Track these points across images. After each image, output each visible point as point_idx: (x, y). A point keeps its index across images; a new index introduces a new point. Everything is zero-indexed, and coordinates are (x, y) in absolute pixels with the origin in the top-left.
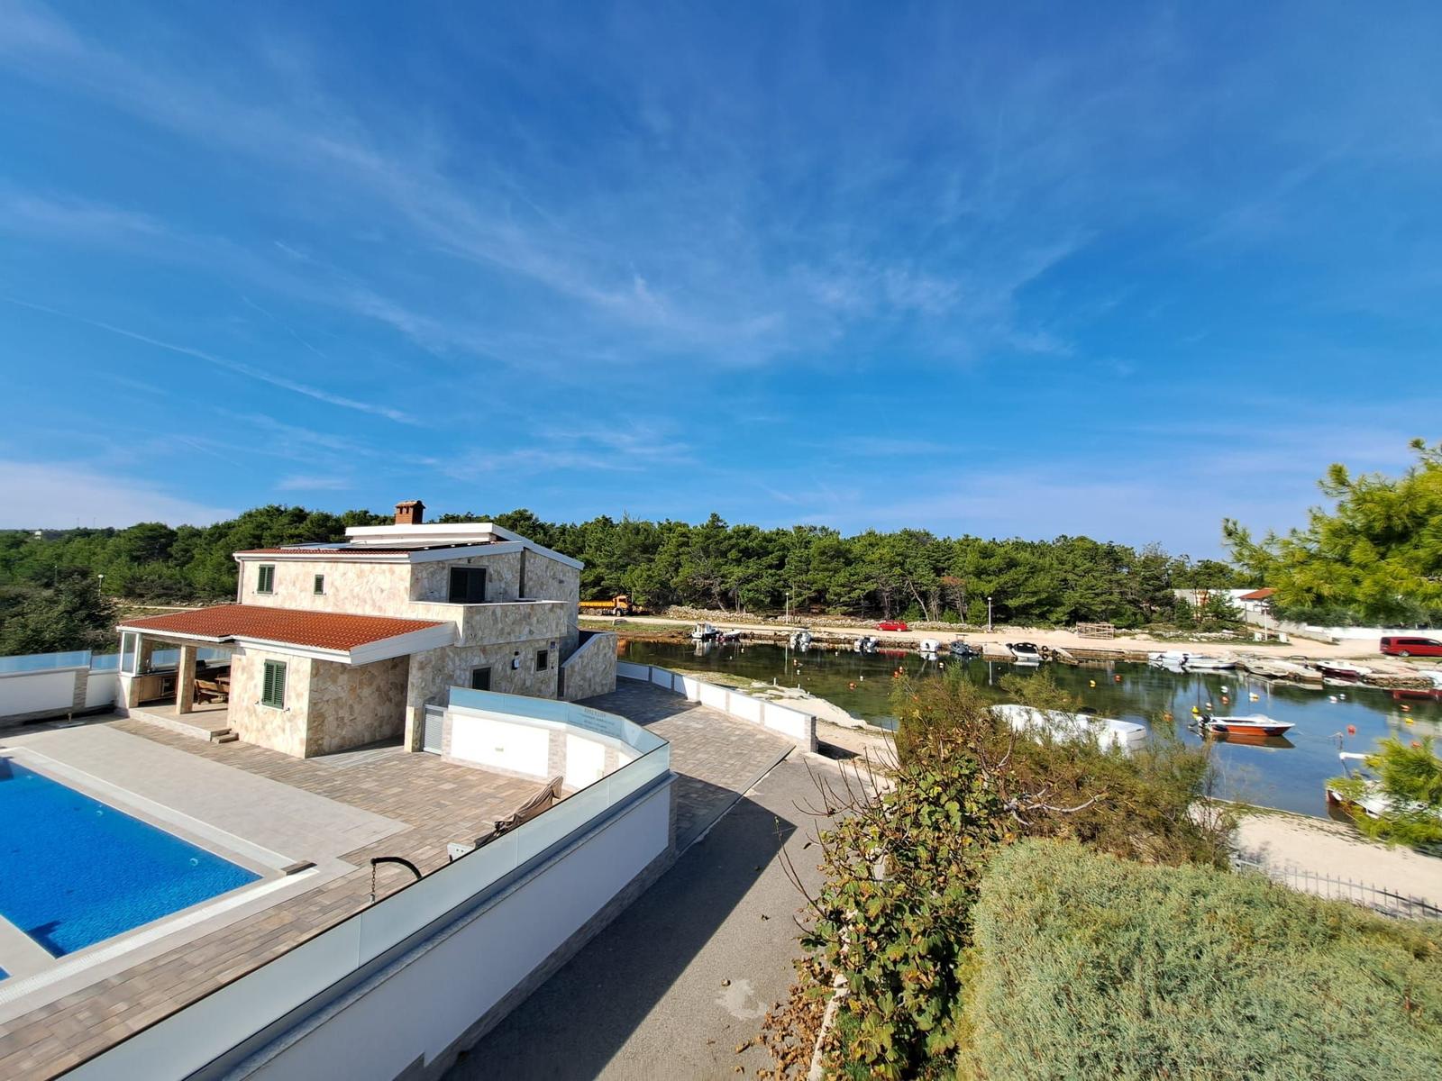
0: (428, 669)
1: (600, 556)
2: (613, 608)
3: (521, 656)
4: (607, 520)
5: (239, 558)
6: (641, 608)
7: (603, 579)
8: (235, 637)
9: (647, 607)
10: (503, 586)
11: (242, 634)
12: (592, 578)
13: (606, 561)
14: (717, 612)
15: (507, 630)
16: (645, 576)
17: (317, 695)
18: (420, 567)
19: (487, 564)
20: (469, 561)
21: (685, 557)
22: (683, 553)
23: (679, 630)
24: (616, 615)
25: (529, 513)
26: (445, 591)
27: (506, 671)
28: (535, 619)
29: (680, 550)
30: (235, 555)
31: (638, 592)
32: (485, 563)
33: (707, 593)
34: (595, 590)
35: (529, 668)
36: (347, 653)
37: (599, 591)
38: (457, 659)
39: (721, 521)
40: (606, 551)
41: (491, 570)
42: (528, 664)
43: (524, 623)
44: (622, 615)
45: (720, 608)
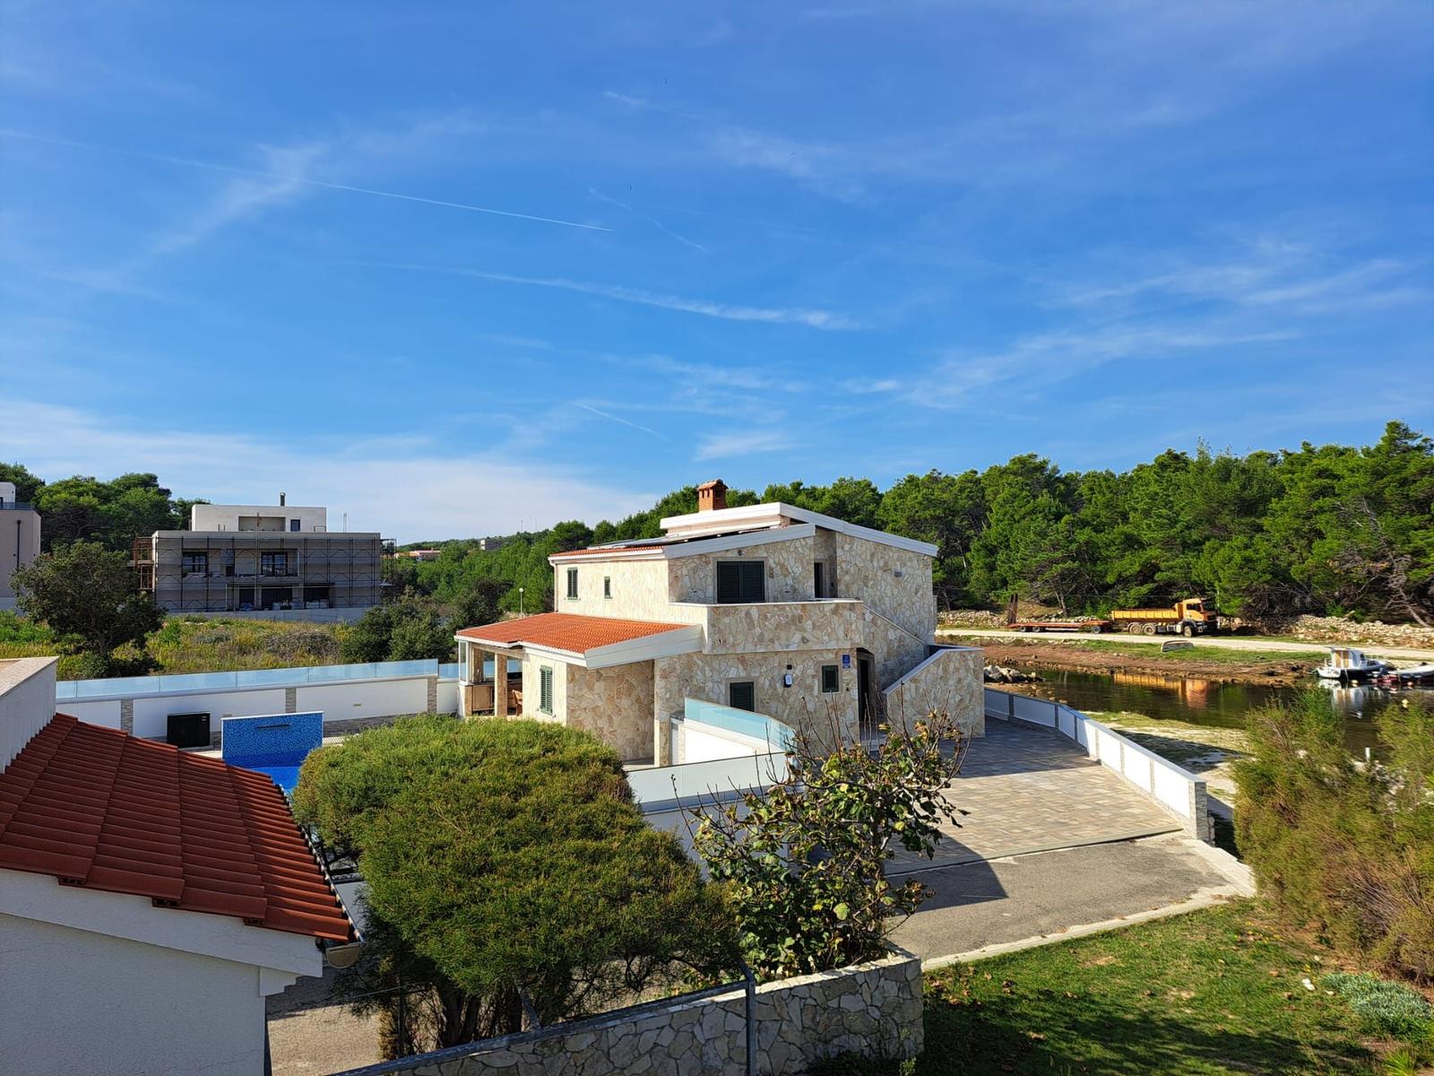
0: (673, 679)
1: (1149, 526)
2: (1175, 621)
3: (797, 671)
4: (1176, 457)
5: (553, 561)
6: (1237, 621)
7: (1156, 569)
8: (521, 643)
9: (1250, 618)
10: (790, 581)
11: (531, 640)
12: (1137, 568)
13: (1160, 535)
14: (1406, 629)
15: (767, 636)
16: (1238, 558)
17: (573, 702)
18: (678, 563)
19: (765, 555)
20: (740, 553)
21: (1324, 517)
22: (1321, 510)
23: (1293, 663)
24: (1182, 633)
25: (1039, 460)
26: (711, 590)
27: (775, 689)
28: (809, 622)
29: (1315, 505)
30: (550, 559)
31: (1226, 591)
32: (760, 555)
33: (1379, 586)
34: (1144, 589)
35: (810, 688)
36: (582, 656)
37: (1151, 592)
38: (707, 668)
39: (1413, 437)
40: (1160, 516)
41: (771, 563)
42: (809, 681)
43: (793, 627)
44: (1195, 634)
45: (1412, 621)
